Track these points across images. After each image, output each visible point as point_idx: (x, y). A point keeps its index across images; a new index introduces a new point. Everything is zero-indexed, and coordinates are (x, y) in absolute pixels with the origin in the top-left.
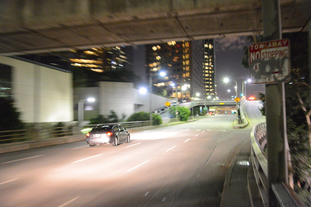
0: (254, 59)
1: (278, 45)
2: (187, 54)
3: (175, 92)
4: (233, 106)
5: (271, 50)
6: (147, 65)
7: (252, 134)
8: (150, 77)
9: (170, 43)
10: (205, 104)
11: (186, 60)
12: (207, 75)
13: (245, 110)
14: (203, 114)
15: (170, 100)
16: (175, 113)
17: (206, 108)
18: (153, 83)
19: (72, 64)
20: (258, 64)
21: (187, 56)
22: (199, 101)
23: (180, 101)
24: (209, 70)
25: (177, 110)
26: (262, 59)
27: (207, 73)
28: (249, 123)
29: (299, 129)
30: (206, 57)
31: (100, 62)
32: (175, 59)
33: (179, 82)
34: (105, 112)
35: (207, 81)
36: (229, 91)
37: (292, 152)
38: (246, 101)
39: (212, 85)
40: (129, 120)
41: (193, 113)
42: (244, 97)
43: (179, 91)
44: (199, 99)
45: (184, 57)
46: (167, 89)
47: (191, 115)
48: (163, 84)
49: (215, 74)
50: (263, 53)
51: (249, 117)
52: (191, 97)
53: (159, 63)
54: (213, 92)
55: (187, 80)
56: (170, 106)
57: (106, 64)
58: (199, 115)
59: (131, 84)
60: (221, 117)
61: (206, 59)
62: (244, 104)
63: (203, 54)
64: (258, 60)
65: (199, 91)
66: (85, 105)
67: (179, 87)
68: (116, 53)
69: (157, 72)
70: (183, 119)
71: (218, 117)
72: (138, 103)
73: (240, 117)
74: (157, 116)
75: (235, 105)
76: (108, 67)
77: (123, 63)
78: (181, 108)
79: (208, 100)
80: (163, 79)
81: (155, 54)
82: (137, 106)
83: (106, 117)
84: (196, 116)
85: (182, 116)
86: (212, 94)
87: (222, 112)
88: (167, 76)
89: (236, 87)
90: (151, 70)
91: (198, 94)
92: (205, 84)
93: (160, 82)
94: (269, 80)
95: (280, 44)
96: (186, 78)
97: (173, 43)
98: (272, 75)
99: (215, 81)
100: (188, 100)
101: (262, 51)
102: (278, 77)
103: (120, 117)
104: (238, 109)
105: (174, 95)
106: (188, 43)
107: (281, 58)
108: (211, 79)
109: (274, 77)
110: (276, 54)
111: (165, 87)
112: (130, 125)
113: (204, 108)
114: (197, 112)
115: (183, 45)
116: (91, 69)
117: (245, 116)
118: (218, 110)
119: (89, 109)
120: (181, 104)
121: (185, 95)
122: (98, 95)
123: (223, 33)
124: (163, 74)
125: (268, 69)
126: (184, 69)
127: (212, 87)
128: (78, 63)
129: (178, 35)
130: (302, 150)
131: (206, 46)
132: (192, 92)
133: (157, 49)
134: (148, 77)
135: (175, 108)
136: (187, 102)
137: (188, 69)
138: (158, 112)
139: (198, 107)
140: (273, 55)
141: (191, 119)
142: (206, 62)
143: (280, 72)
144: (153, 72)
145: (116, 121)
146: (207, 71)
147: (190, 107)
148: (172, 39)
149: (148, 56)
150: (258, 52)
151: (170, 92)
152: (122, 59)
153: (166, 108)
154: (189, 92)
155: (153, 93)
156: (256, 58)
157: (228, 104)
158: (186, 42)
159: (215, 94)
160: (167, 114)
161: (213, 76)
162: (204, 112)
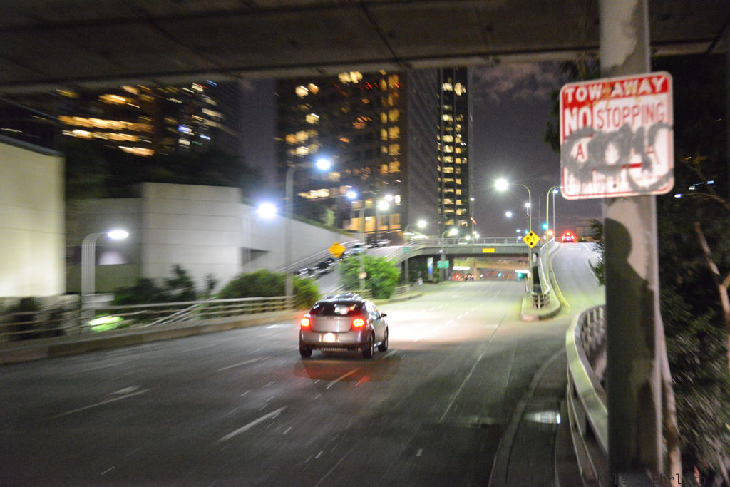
0: (574, 128)
1: (642, 89)
2: (392, 108)
3: (357, 215)
4: (521, 258)
5: (620, 103)
6: (279, 139)
7: (571, 337)
8: (289, 172)
9: (345, 78)
10: (441, 251)
11: (389, 125)
12: (448, 170)
13: (552, 269)
14: (435, 280)
15: (343, 237)
16: (358, 277)
17: (443, 264)
18: (297, 189)
19: (65, 133)
20: (585, 142)
21: (394, 116)
22: (426, 241)
23: (373, 240)
24: (453, 155)
25: (364, 266)
26: (596, 128)
27: (447, 164)
28: (562, 305)
29: (698, 324)
30: (446, 118)
31: (145, 127)
32: (360, 124)
33: (370, 187)
34: (158, 271)
35: (449, 185)
36: (509, 215)
37: (681, 387)
38: (557, 244)
39: (464, 197)
40: (226, 294)
41: (407, 276)
42: (550, 233)
44: (426, 237)
45: (384, 117)
46: (335, 207)
47: (401, 281)
48: (323, 193)
49: (471, 168)
50: (599, 111)
51: (562, 289)
52: (403, 229)
53: (313, 133)
54: (465, 217)
55: (394, 183)
56: (343, 254)
57: (160, 135)
58: (426, 281)
59: (234, 192)
60: (485, 289)
61: (447, 123)
62: (550, 252)
63: (440, 109)
64: (587, 131)
65: (427, 214)
66: (100, 250)
67: (369, 202)
68: (194, 104)
69: (307, 158)
70: (380, 293)
71: (477, 289)
72: (249, 245)
73: (538, 290)
74: (305, 283)
75: (526, 255)
76: (168, 141)
77: (211, 131)
78: (373, 263)
79: (451, 240)
80: (324, 179)
81: (304, 107)
82: (249, 255)
83: (160, 284)
84: (415, 284)
85: (378, 285)
86: (463, 223)
87: (489, 275)
88: (336, 169)
89: (528, 205)
90: (292, 152)
91: (422, 223)
92: (441, 195)
93: (317, 185)
94: (615, 186)
95: (645, 86)
96: (391, 177)
97: (355, 77)
98: (624, 173)
99: (471, 187)
100: (394, 239)
101: (597, 107)
102: (640, 179)
103: (200, 286)
104: (534, 265)
105: (355, 224)
106: (396, 78)
107: (648, 126)
108: (459, 181)
109: (630, 180)
110: (635, 115)
111: (329, 202)
112: (229, 309)
113: (439, 262)
114: (420, 273)
115: (384, 84)
116: (121, 147)
117: (553, 286)
118: (478, 269)
119: (111, 260)
120: (376, 250)
121: (387, 224)
122: (138, 221)
123: (494, 54)
124: (324, 164)
125: (612, 156)
126: (384, 150)
127: (462, 202)
128: (83, 127)
129: (367, 56)
130: (707, 383)
131: (447, 87)
132: (405, 217)
133: (310, 92)
134: (282, 172)
135: (358, 262)
136: (391, 244)
137: (394, 150)
138: (310, 272)
139: (422, 259)
140: (625, 117)
141: (403, 291)
142: (447, 133)
143: (646, 165)
144: (298, 159)
145: (189, 295)
146: (448, 159)
147: (398, 260)
148: (350, 65)
149: (282, 112)
150: (585, 109)
151: (344, 215)
152: (209, 118)
153: (333, 260)
154: (398, 215)
155: (295, 218)
156: (581, 125)
157: (503, 251)
158: (390, 74)
159: (469, 222)
160: (336, 277)
161: (464, 171)
162: (440, 273)
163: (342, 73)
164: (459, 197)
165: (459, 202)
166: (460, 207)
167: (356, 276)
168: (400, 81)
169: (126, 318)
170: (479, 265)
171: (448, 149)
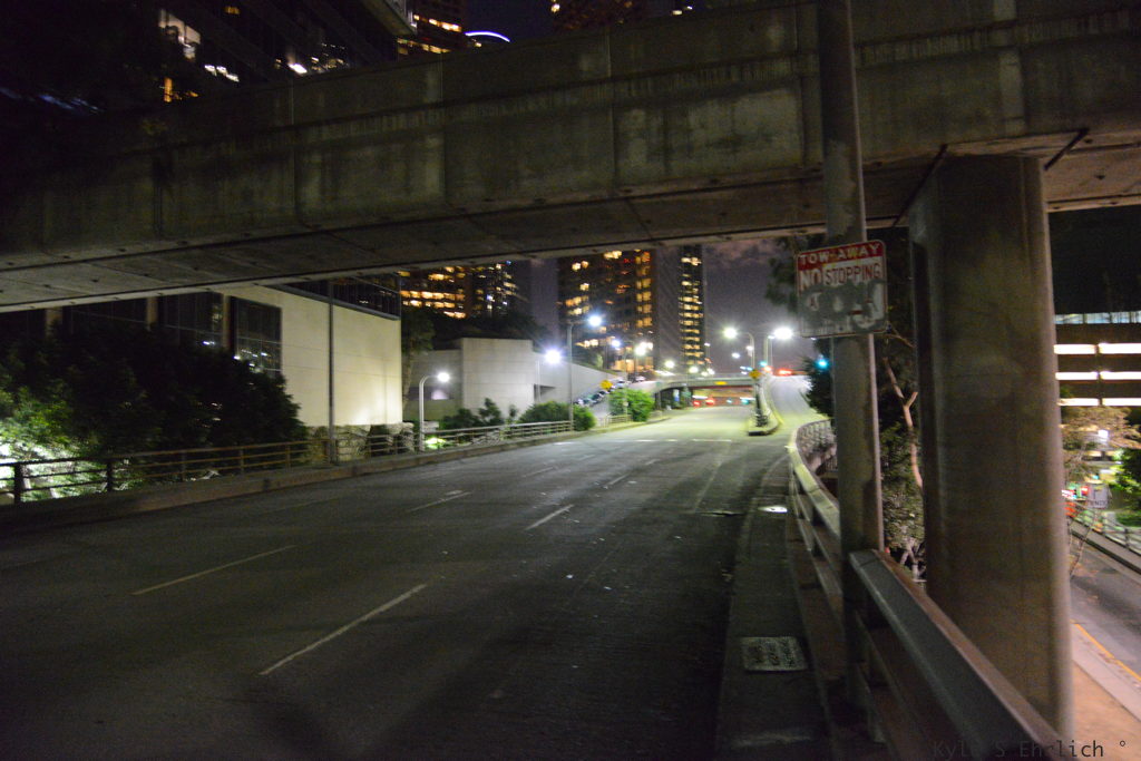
0: (807, 284)
1: (860, 255)
2: (647, 277)
3: (620, 358)
4: (746, 389)
5: (843, 265)
6: (559, 303)
7: (792, 447)
8: (568, 328)
9: (608, 256)
10: (684, 385)
11: (643, 290)
12: (688, 323)
13: (770, 397)
14: (680, 406)
15: (610, 375)
17: (686, 393)
18: (576, 340)
19: (406, 303)
20: (816, 296)
21: (646, 283)
22: (673, 377)
23: (632, 377)
24: (692, 311)
25: (627, 397)
26: (825, 284)
27: (688, 319)
28: (780, 424)
30: (686, 283)
31: (460, 297)
32: (621, 289)
33: (630, 337)
34: (473, 403)
35: (689, 335)
36: (736, 356)
38: (774, 377)
39: (700, 343)
40: (524, 420)
41: (660, 404)
42: (769, 369)
43: (630, 356)
44: (672, 374)
45: (639, 285)
46: (603, 353)
47: (655, 408)
48: (594, 343)
49: (706, 320)
50: (828, 271)
51: (780, 413)
52: (655, 369)
53: (586, 298)
54: (702, 358)
55: (647, 334)
56: (610, 389)
57: (472, 301)
58: (674, 407)
59: (528, 343)
60: (719, 412)
61: (686, 287)
62: (769, 383)
63: (680, 277)
64: (817, 286)
65: (675, 357)
66: (428, 392)
67: (629, 349)
69: (582, 316)
70: (639, 417)
71: (712, 412)
72: (539, 383)
73: (759, 412)
74: (583, 410)
75: (750, 386)
76: (479, 307)
77: (509, 298)
78: (634, 394)
79: (692, 376)
80: (595, 332)
81: (578, 278)
82: (539, 390)
83: (475, 413)
84: (665, 410)
85: (638, 411)
86: (701, 363)
87: (720, 402)
89: (750, 348)
90: (571, 313)
91: (670, 364)
92: (683, 342)
93: (589, 337)
94: (841, 329)
95: (864, 251)
96: (645, 329)
97: (616, 254)
98: (848, 319)
99: (707, 335)
100: (649, 376)
101: (825, 268)
102: (861, 323)
103: (505, 414)
104: (757, 393)
105: (618, 365)
106: (649, 254)
107: (866, 282)
108: (697, 331)
109: (853, 324)
110: (856, 273)
111: (598, 349)
113: (683, 393)
114: (669, 401)
115: (638, 259)
117: (772, 409)
118: (714, 397)
119: (438, 396)
120: (635, 384)
121: (643, 365)
122: (457, 366)
124: (596, 321)
125: (838, 306)
126: (640, 309)
127: (701, 347)
128: (414, 299)
129: (629, 237)
131: (686, 260)
132: (656, 361)
133: (582, 267)
134: (564, 328)
135: (621, 393)
136: (646, 380)
137: (647, 309)
138: (585, 402)
139: (670, 390)
140: (848, 274)
141: (656, 416)
142: (687, 295)
143: (865, 312)
144: (574, 318)
145: (497, 421)
146: (688, 315)
147: (653, 392)
148: (613, 245)
149: (562, 283)
150: (816, 270)
151: (611, 359)
152: (508, 289)
153: (603, 393)
154: (651, 358)
155: (574, 362)
156: (813, 282)
157: (734, 383)
158: (642, 252)
159: (706, 362)
160: (606, 406)
161: (700, 324)
162: (684, 402)
163: (607, 252)
164: (697, 343)
165: (697, 347)
166: (698, 351)
167: (621, 405)
168: (651, 256)
169: (448, 439)
170: (714, 395)
171: (688, 307)
